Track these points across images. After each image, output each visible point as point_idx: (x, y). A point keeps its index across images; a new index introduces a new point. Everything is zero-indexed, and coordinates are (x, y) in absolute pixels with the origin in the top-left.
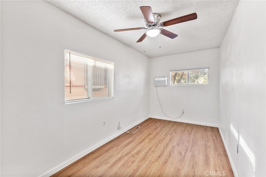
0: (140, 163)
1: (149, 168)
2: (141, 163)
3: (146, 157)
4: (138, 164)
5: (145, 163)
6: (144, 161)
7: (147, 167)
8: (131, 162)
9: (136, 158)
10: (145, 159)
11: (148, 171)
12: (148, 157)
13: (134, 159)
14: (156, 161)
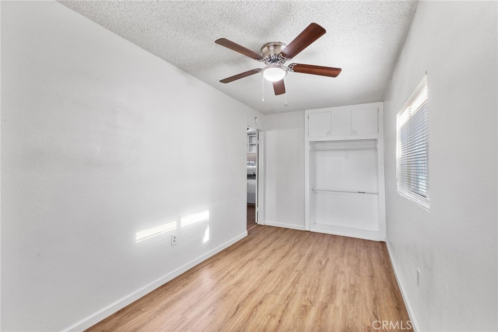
0: (294, 291)
1: (277, 286)
2: (292, 291)
3: (285, 300)
4: (296, 290)
5: (285, 291)
6: (288, 294)
7: (281, 286)
8: (308, 292)
9: (303, 298)
10: (286, 297)
11: (279, 282)
12: (281, 301)
13: (307, 297)
14: (266, 294)
